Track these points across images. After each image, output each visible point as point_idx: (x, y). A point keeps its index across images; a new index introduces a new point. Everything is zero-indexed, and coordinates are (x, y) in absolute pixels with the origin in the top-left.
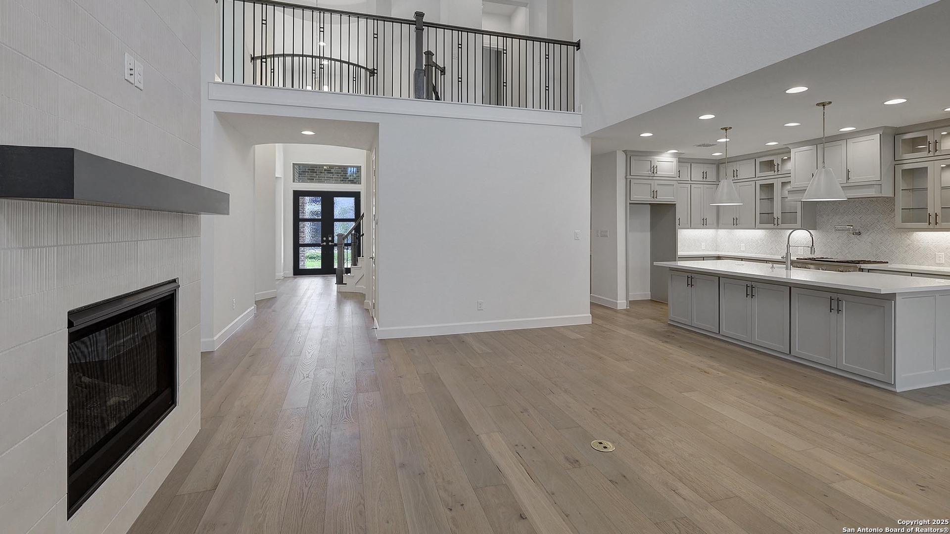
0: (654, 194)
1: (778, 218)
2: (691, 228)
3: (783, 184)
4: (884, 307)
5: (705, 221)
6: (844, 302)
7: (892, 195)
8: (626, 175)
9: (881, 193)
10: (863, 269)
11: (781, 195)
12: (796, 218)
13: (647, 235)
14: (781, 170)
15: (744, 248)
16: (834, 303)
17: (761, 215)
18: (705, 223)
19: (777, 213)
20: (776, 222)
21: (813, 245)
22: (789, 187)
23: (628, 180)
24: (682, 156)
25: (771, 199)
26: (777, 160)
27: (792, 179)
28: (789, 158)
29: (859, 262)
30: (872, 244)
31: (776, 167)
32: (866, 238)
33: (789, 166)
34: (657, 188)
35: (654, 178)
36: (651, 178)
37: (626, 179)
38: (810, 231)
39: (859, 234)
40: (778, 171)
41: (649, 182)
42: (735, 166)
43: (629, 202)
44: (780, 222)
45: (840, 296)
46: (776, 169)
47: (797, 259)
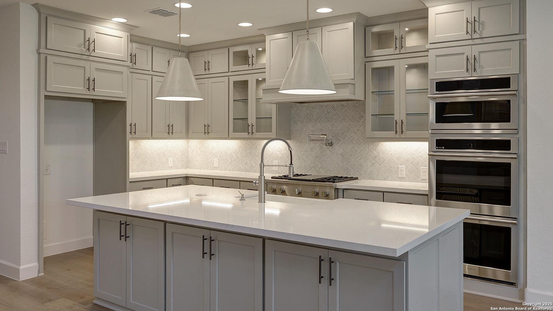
0: (90, 83)
1: (253, 126)
2: (152, 137)
3: (258, 82)
4: (393, 272)
5: (171, 127)
6: (338, 264)
7: (363, 99)
8: (39, 47)
9: (354, 94)
10: (338, 189)
11: (256, 96)
12: (271, 126)
13: (89, 149)
14: (256, 63)
15: (217, 163)
16: (325, 265)
17: (235, 120)
18: (171, 131)
19: (252, 120)
20: (250, 131)
21: (291, 164)
22: (263, 86)
23: (43, 57)
24: (136, 32)
25: (245, 101)
26: (252, 52)
27: (266, 76)
28: (264, 50)
29: (334, 179)
30: (343, 156)
31: (250, 59)
32: (338, 148)
33: (264, 60)
34: (95, 75)
35: (91, 58)
36: (84, 57)
37: (39, 54)
38: (288, 141)
39: (331, 144)
40: (253, 64)
41: (82, 63)
42: (207, 56)
43: (43, 93)
44: (254, 131)
45: (333, 255)
46: (250, 63)
47: (272, 178)
